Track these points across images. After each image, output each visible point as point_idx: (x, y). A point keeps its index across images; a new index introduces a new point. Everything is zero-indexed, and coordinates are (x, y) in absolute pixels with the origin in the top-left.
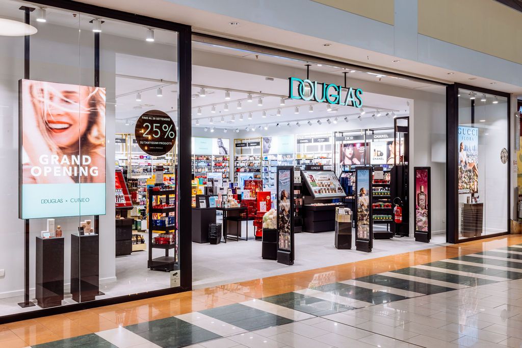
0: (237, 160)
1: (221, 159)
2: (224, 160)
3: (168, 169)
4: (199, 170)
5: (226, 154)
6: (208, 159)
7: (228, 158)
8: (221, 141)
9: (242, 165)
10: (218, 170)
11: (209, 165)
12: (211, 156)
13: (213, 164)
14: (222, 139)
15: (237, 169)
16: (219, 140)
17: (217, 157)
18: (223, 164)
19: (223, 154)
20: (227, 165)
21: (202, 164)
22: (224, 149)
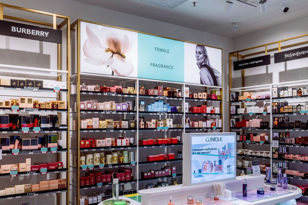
0: (237, 100)
1: (203, 96)
2: (209, 98)
3: (54, 120)
4: (152, 124)
5: (216, 83)
6: (172, 94)
7: (218, 93)
8: (204, 52)
9: (253, 109)
10: (196, 124)
11: (174, 111)
12: (180, 87)
13: (186, 107)
14: (206, 48)
15: (237, 120)
16: (199, 50)
17: (193, 89)
18: (209, 110)
19: (209, 83)
20: (217, 110)
21: (158, 107)
22: (211, 71)
